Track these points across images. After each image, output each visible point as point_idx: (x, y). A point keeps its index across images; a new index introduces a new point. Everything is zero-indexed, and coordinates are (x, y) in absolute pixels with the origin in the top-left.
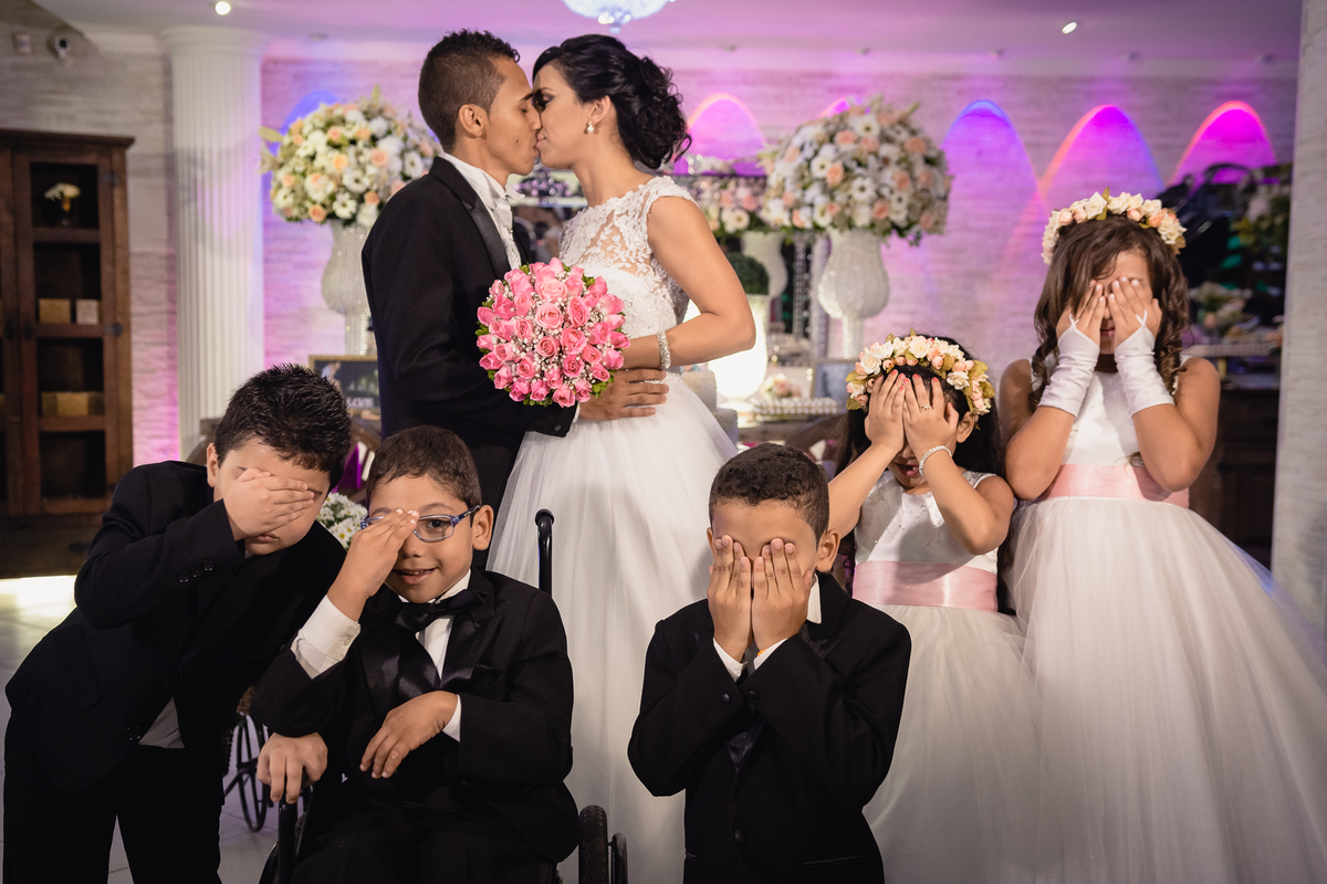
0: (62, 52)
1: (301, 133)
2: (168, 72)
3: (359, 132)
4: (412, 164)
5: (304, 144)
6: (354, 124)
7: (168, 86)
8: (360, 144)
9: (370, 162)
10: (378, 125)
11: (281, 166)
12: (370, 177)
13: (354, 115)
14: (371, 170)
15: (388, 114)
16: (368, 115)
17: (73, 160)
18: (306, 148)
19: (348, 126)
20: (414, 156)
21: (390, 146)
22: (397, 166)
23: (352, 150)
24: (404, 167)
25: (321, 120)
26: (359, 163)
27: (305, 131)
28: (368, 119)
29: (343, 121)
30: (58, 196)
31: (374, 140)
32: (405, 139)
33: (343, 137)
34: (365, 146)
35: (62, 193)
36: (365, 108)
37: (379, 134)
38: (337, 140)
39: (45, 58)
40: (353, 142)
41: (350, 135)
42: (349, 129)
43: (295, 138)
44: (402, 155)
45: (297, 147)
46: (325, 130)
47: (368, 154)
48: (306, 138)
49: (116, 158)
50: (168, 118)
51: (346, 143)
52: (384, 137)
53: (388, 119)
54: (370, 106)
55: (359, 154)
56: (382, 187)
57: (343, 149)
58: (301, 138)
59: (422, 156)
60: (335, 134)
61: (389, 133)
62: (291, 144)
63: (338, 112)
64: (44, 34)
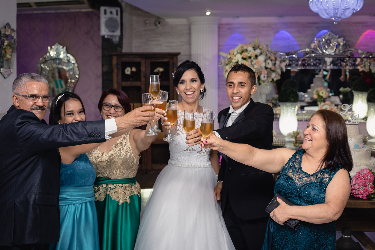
0: (159, 26)
1: (233, 54)
2: (190, 29)
3: (252, 54)
4: (269, 64)
5: (235, 58)
6: (250, 51)
7: (190, 34)
8: (252, 58)
9: (255, 64)
10: (258, 52)
11: (227, 65)
12: (255, 69)
13: (250, 49)
14: (256, 66)
15: (261, 47)
16: (255, 49)
17: (162, 61)
18: (235, 59)
19: (248, 52)
20: (269, 61)
21: (261, 58)
22: (263, 65)
23: (249, 60)
24: (266, 65)
25: (240, 50)
26: (252, 64)
27: (235, 54)
28: (255, 50)
29: (247, 50)
30: (158, 71)
31: (256, 56)
32: (266, 55)
33: (247, 56)
34: (254, 59)
35: (159, 71)
36: (253, 46)
37: (258, 54)
38: (245, 57)
39: (153, 27)
40: (250, 57)
41: (249, 55)
42: (249, 53)
43: (232, 56)
44: (265, 61)
45: (233, 59)
46: (241, 53)
47: (255, 61)
48: (235, 56)
49: (175, 59)
50: (190, 44)
51: (248, 58)
52: (260, 55)
53: (261, 49)
54: (255, 45)
55: (252, 61)
56: (259, 72)
57: (247, 60)
58: (233, 56)
59: (271, 60)
60: (244, 55)
61: (261, 54)
62: (230, 58)
63: (245, 48)
64: (153, 20)
